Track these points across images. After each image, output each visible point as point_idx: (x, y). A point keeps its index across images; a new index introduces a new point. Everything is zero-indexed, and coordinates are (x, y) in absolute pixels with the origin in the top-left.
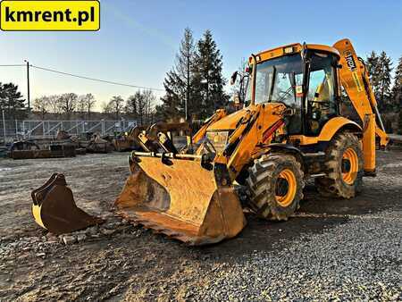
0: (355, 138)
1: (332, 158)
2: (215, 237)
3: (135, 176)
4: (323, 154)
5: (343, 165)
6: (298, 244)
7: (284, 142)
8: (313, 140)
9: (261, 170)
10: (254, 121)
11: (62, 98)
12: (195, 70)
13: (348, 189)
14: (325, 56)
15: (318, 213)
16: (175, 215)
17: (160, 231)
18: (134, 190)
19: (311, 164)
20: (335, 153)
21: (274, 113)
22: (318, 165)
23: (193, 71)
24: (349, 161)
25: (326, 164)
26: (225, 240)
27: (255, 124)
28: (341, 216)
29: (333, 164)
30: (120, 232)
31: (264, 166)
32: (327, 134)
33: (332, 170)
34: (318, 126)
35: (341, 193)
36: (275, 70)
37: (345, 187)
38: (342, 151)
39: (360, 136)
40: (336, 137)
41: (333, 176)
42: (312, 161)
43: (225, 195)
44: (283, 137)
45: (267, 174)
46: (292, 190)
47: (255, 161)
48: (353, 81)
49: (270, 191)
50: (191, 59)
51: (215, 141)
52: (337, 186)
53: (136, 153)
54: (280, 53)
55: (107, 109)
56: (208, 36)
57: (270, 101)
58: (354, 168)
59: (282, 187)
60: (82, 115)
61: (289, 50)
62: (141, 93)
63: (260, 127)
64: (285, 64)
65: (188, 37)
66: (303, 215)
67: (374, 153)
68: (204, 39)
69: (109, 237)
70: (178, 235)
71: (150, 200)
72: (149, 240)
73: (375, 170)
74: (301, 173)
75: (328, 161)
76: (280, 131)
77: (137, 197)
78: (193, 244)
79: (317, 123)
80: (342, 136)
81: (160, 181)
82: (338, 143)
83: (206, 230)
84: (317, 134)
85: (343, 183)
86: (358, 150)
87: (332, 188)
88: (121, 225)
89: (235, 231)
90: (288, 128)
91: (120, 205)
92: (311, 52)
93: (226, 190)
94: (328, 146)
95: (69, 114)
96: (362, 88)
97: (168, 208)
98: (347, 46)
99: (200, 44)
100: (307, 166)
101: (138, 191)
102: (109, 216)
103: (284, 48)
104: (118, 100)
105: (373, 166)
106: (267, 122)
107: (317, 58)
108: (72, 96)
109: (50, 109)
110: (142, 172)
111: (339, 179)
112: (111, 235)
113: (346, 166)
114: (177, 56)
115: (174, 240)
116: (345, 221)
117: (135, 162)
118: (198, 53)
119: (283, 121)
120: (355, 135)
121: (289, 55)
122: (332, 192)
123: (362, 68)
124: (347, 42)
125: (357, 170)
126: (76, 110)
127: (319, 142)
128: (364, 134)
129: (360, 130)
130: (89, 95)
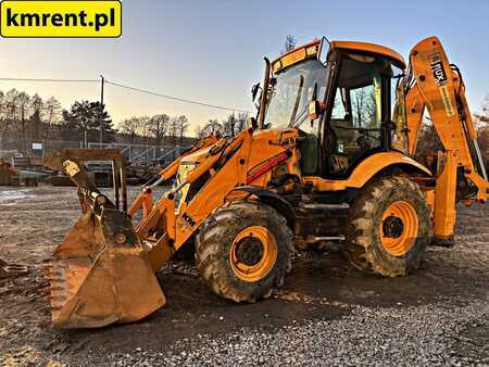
0: (414, 186)
1: (363, 214)
2: (101, 318)
4: (348, 206)
8: (339, 185)
10: (233, 152)
11: (152, 120)
13: (391, 264)
14: (371, 60)
20: (368, 207)
21: (270, 142)
22: (335, 223)
25: (354, 222)
27: (234, 157)
29: (364, 224)
32: (360, 177)
33: (361, 232)
34: (347, 166)
35: (378, 269)
36: (302, 80)
37: (385, 259)
38: (383, 206)
40: (377, 179)
41: (364, 241)
45: (217, 230)
48: (441, 101)
51: (184, 176)
52: (370, 257)
54: (301, 56)
55: (201, 134)
58: (411, 231)
60: (173, 140)
61: (312, 51)
62: (236, 117)
63: (242, 162)
64: (309, 71)
66: (292, 296)
67: (451, 211)
73: (451, 238)
75: (357, 217)
77: (89, 245)
79: (345, 160)
82: (377, 193)
83: (81, 307)
84: (345, 175)
85: (381, 254)
86: (419, 205)
87: (364, 260)
93: (124, 251)
94: (360, 195)
95: (160, 139)
96: (454, 111)
101: (92, 237)
103: (307, 47)
104: (214, 124)
105: (448, 231)
108: (164, 118)
109: (139, 132)
111: (375, 246)
113: (394, 228)
120: (414, 181)
121: (312, 57)
122: (365, 265)
123: (455, 79)
124: (435, 42)
125: (416, 236)
126: (167, 134)
127: (347, 188)
128: (438, 181)
129: (428, 175)
130: (182, 118)
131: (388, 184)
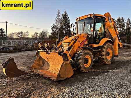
0: (111, 45)
1: (103, 51)
3: (38, 58)
4: (100, 50)
5: (107, 54)
6: (90, 80)
7: (87, 46)
8: (97, 46)
9: (79, 55)
10: (77, 39)
11: (18, 33)
12: (61, 23)
13: (109, 62)
14: (101, 18)
15: (98, 69)
16: (51, 71)
17: (45, 76)
18: (38, 63)
19: (96, 53)
20: (104, 50)
21: (84, 37)
22: (99, 54)
23: (60, 24)
24: (109, 52)
25: (101, 53)
26: (66, 79)
28: (106, 70)
29: (104, 53)
30: (32, 77)
31: (80, 54)
32: (102, 43)
33: (103, 55)
34: (98, 41)
35: (106, 63)
36: (85, 23)
38: (107, 49)
39: (113, 44)
40: (104, 44)
41: (104, 57)
42: (96, 52)
43: (66, 64)
44: (87, 45)
45: (81, 57)
46: (90, 62)
47: (77, 53)
48: (111, 26)
49: (82, 62)
50: (60, 20)
51: (65, 46)
52: (105, 60)
53: (38, 50)
54: (86, 17)
56: (65, 12)
57: (83, 33)
58: (111, 54)
59: (86, 61)
60: (25, 38)
61: (89, 16)
64: (88, 21)
65: (59, 13)
66: (94, 70)
67: (117, 50)
68: (64, 13)
69: (28, 78)
70: (51, 77)
71: (43, 66)
72: (41, 79)
74: (93, 56)
75: (102, 52)
76: (86, 43)
77: (39, 65)
78: (55, 80)
79: (98, 40)
80: (106, 44)
81: (46, 59)
82: (105, 46)
84: (98, 43)
85: (107, 60)
86: (112, 49)
87: (104, 61)
88: (33, 74)
89: (70, 76)
90: (89, 42)
91: (33, 68)
92: (96, 17)
93: (66, 62)
94: (102, 48)
95: (21, 38)
96: (114, 28)
97: (49, 68)
98: (108, 15)
99: (63, 15)
100: (95, 54)
101: (39, 63)
102: (29, 72)
105: (117, 54)
106: (82, 40)
107: (98, 19)
108: (22, 32)
110: (40, 57)
111: (106, 58)
112: (29, 77)
113: (108, 54)
114: (55, 19)
115: (49, 79)
116: (107, 72)
117: (38, 53)
118: (62, 18)
119: (87, 39)
121: (89, 18)
122: (104, 62)
123: (113, 22)
124: (109, 14)
125: (112, 55)
126: (23, 37)
127: (99, 46)
128: (114, 43)
129: (113, 42)
130: (27, 32)
131: (107, 45)
